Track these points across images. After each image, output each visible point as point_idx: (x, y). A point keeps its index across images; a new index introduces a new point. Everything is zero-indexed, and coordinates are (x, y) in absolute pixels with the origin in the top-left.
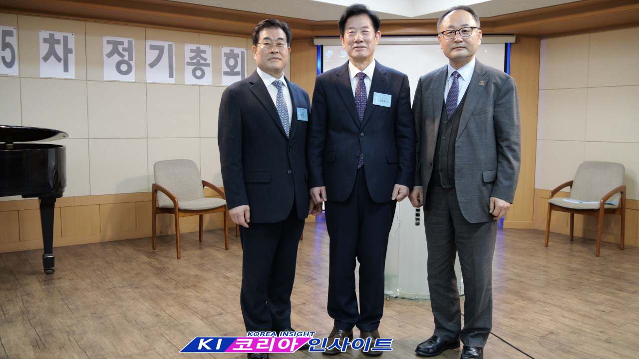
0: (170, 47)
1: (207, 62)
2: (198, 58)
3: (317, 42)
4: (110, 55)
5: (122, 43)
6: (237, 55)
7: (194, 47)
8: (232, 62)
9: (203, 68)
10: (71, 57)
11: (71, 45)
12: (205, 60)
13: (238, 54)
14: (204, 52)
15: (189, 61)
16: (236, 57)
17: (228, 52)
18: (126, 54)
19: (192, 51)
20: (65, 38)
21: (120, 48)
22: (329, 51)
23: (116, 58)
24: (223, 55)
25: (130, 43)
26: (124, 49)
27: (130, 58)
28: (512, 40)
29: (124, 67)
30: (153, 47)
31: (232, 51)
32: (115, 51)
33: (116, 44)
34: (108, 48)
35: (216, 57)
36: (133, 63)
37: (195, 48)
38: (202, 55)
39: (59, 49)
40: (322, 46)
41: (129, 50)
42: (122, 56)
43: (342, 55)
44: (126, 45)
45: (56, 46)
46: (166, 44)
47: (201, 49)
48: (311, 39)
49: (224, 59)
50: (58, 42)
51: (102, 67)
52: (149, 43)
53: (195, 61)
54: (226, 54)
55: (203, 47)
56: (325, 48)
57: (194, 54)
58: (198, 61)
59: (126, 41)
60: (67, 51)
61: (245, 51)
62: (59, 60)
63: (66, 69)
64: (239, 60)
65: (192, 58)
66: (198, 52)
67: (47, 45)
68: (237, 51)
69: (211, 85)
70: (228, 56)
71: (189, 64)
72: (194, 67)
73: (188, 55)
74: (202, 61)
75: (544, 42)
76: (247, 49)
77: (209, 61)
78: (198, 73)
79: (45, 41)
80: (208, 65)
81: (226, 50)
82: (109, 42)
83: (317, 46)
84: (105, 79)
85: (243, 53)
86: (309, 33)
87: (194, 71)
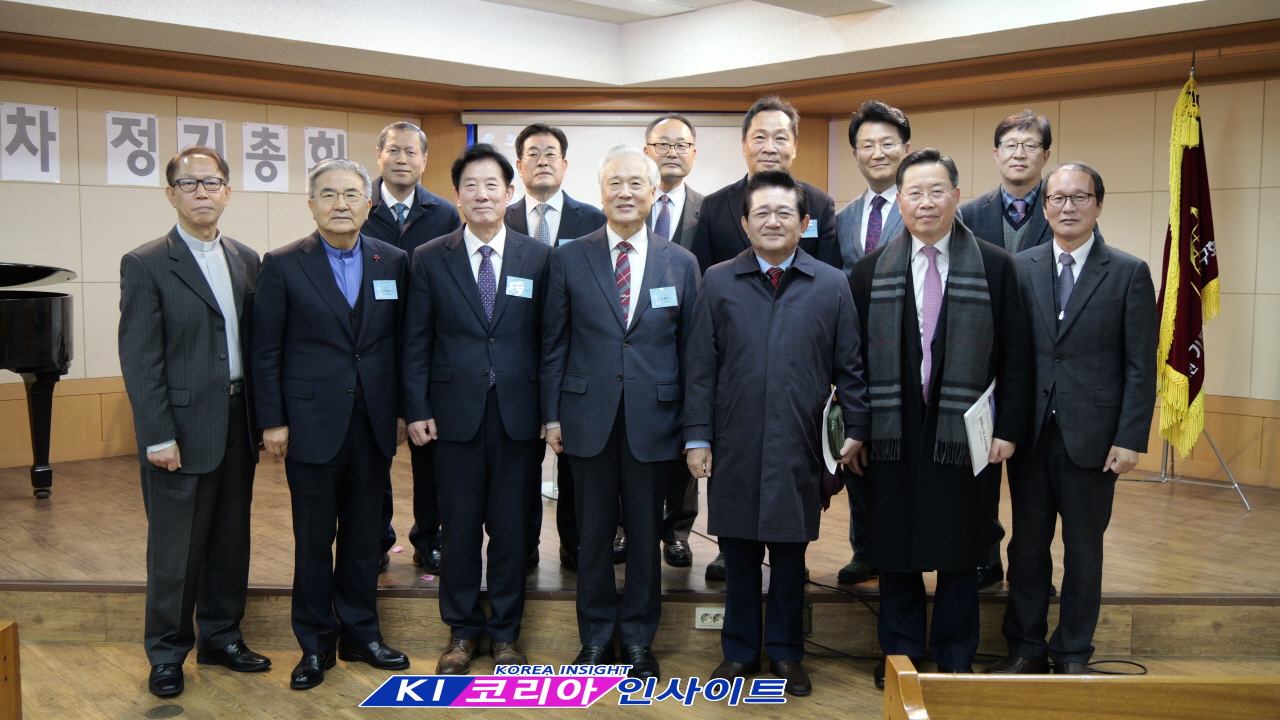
0: (218, 128)
1: (281, 153)
2: (266, 147)
3: (467, 119)
4: (117, 143)
5: (137, 123)
6: (331, 141)
7: (258, 127)
8: (322, 152)
9: (274, 162)
10: (54, 147)
11: (53, 126)
12: (277, 149)
13: (333, 140)
14: (276, 136)
15: (251, 151)
16: (328, 143)
17: (317, 136)
18: (144, 140)
19: (255, 134)
20: (44, 115)
21: (135, 130)
22: (487, 135)
23: (128, 148)
24: (307, 140)
25: (151, 122)
26: (141, 133)
27: (152, 147)
29: (141, 163)
30: (189, 129)
31: (322, 134)
32: (126, 135)
33: (127, 124)
34: (115, 131)
35: (296, 145)
37: (260, 130)
38: (273, 141)
39: (34, 134)
40: (475, 126)
41: (149, 133)
42: (138, 144)
43: (509, 142)
44: (144, 126)
45: (29, 128)
46: (210, 124)
47: (270, 131)
48: (456, 115)
49: (308, 147)
50: (32, 121)
51: (106, 162)
52: (183, 122)
53: (260, 151)
54: (312, 140)
55: (273, 129)
56: (480, 130)
57: (258, 140)
58: (266, 151)
59: (143, 118)
60: (47, 136)
61: (345, 134)
62: (33, 151)
63: (45, 166)
64: (335, 149)
65: (254, 147)
66: (266, 137)
67: (14, 127)
68: (332, 134)
69: (287, 191)
70: (317, 143)
71: (250, 156)
72: (257, 162)
73: (249, 141)
74: (271, 152)
75: (834, 126)
76: (348, 130)
77: (284, 151)
78: (266, 172)
79: (11, 119)
80: (282, 158)
81: (312, 132)
82: (116, 121)
83: (467, 125)
84: (110, 183)
85: (341, 138)
86: (453, 105)
87: (258, 169)
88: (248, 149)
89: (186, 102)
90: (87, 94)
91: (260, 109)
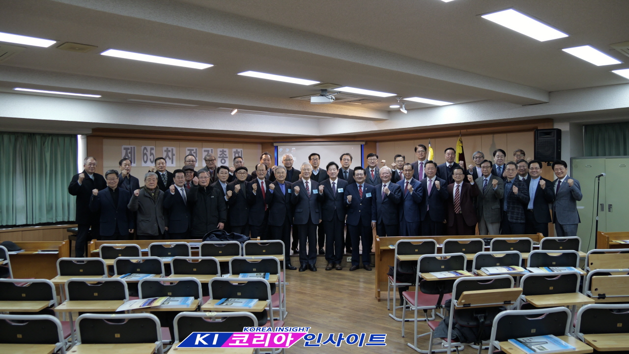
0: (212, 150)
3: (275, 144)
5: (193, 150)
7: (221, 149)
10: (174, 157)
11: (174, 152)
12: (226, 155)
14: (225, 152)
19: (220, 151)
20: (172, 149)
21: (192, 152)
22: (281, 149)
25: (196, 150)
26: (194, 153)
28: (363, 143)
30: (205, 151)
31: (237, 150)
35: (230, 154)
36: (197, 158)
39: (170, 154)
40: (277, 147)
41: (196, 153)
44: (195, 151)
45: (169, 153)
46: (210, 149)
48: (272, 144)
49: (234, 154)
50: (170, 151)
52: (204, 149)
54: (234, 152)
55: (225, 150)
56: (279, 147)
57: (221, 153)
58: (223, 156)
59: (194, 149)
60: (173, 155)
62: (170, 159)
63: (172, 163)
65: (220, 155)
66: (223, 152)
67: (166, 153)
68: (239, 149)
70: (235, 153)
71: (219, 157)
73: (219, 153)
75: (378, 144)
76: (243, 149)
78: (223, 161)
79: (165, 151)
80: (227, 157)
81: (234, 150)
82: (188, 150)
83: (275, 146)
85: (241, 151)
86: (272, 141)
87: (221, 160)
88: (219, 156)
89: (204, 144)
90: (182, 143)
91: (221, 144)
